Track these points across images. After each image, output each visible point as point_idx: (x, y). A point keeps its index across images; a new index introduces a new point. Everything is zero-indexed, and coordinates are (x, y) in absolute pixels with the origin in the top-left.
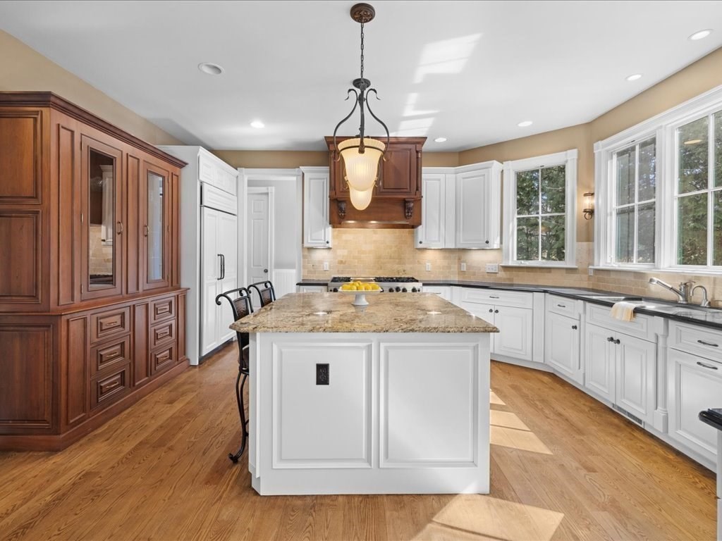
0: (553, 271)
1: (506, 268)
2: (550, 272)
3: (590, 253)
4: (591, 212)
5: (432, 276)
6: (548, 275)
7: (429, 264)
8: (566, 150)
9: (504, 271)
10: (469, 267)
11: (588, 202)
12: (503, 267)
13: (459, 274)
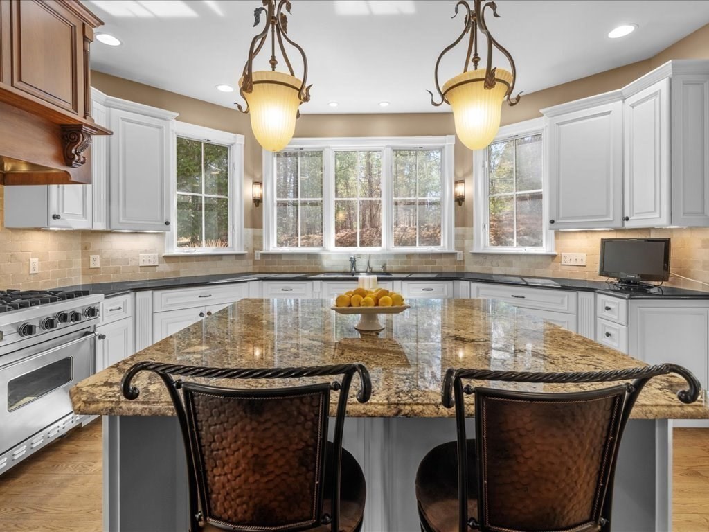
0: (224, 258)
1: (169, 258)
2: (221, 260)
3: (258, 239)
4: (258, 202)
5: (41, 282)
6: (219, 263)
7: (36, 260)
8: (235, 133)
9: (167, 262)
10: (106, 261)
11: (257, 191)
12: (164, 257)
13: (84, 274)
